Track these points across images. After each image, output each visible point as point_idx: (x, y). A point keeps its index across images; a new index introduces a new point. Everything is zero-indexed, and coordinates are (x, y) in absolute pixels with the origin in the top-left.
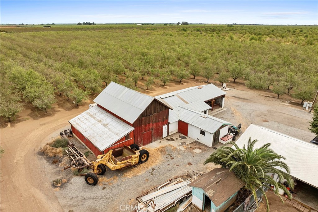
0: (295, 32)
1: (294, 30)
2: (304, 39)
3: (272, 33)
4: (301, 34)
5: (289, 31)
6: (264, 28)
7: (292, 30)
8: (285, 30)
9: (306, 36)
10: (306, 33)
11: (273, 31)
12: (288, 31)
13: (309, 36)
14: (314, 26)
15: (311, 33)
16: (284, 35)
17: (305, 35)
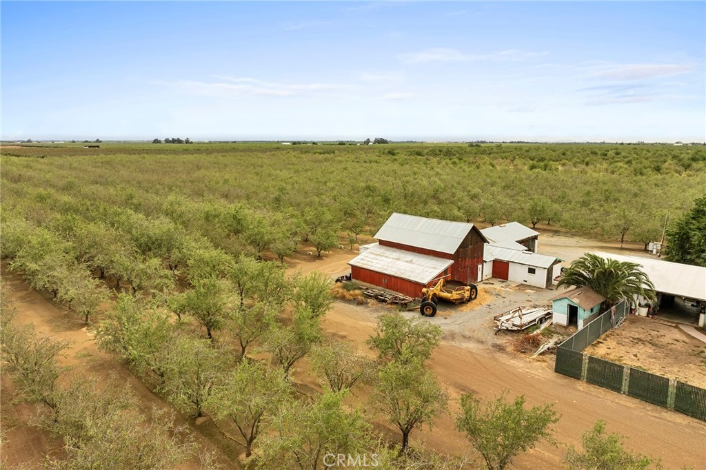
0: (606, 155)
1: (603, 151)
2: (626, 166)
3: (563, 157)
4: (619, 158)
5: (595, 153)
6: (544, 149)
7: (600, 153)
8: (588, 152)
9: (629, 162)
10: (627, 157)
11: (564, 154)
12: (592, 153)
13: (634, 162)
14: (639, 144)
15: (635, 156)
16: (587, 159)
17: (627, 159)
